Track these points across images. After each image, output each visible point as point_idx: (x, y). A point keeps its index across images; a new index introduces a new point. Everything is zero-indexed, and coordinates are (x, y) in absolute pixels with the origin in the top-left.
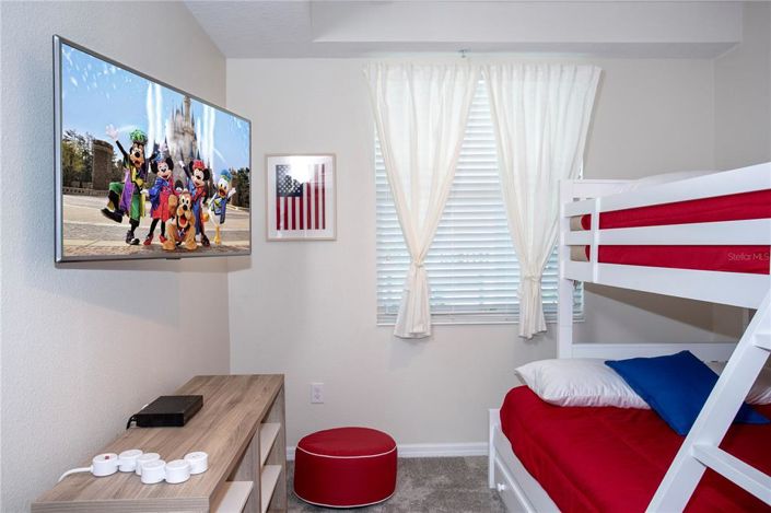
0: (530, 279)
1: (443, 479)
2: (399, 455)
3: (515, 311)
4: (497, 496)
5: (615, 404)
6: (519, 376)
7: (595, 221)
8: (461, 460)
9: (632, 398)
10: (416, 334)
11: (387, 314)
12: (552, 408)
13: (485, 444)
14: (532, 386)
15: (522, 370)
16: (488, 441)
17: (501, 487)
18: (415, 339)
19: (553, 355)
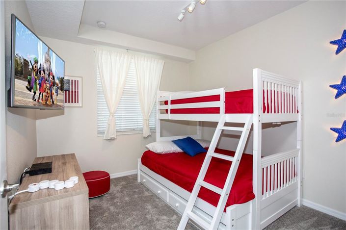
0: (146, 120)
1: (123, 183)
2: (111, 178)
3: (142, 130)
4: (141, 184)
5: (174, 152)
6: (146, 148)
7: (169, 103)
8: (127, 177)
9: (179, 150)
10: (111, 138)
11: (101, 133)
12: (159, 155)
13: (136, 170)
14: (151, 150)
15: (147, 146)
16: (137, 169)
17: (144, 180)
18: (112, 140)
19: (155, 141)
